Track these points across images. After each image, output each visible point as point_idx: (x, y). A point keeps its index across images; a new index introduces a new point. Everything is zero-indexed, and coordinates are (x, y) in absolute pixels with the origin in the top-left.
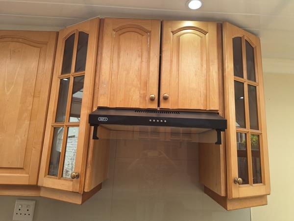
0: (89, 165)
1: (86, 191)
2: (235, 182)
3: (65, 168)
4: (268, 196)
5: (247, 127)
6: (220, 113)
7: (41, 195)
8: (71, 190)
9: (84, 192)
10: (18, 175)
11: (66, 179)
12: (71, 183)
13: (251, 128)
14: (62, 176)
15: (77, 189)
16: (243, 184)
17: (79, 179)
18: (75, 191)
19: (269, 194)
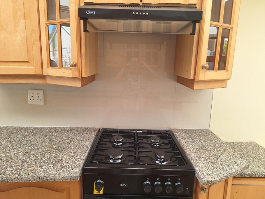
0: (83, 57)
1: (83, 76)
2: (203, 67)
3: (63, 60)
4: (228, 80)
5: (220, 21)
6: (198, 7)
7: (48, 83)
8: (71, 76)
9: (82, 77)
10: (25, 67)
11: (65, 68)
12: (71, 71)
13: (224, 22)
14: (62, 67)
15: (76, 75)
16: (209, 69)
17: (77, 67)
18: (75, 77)
19: (229, 79)
